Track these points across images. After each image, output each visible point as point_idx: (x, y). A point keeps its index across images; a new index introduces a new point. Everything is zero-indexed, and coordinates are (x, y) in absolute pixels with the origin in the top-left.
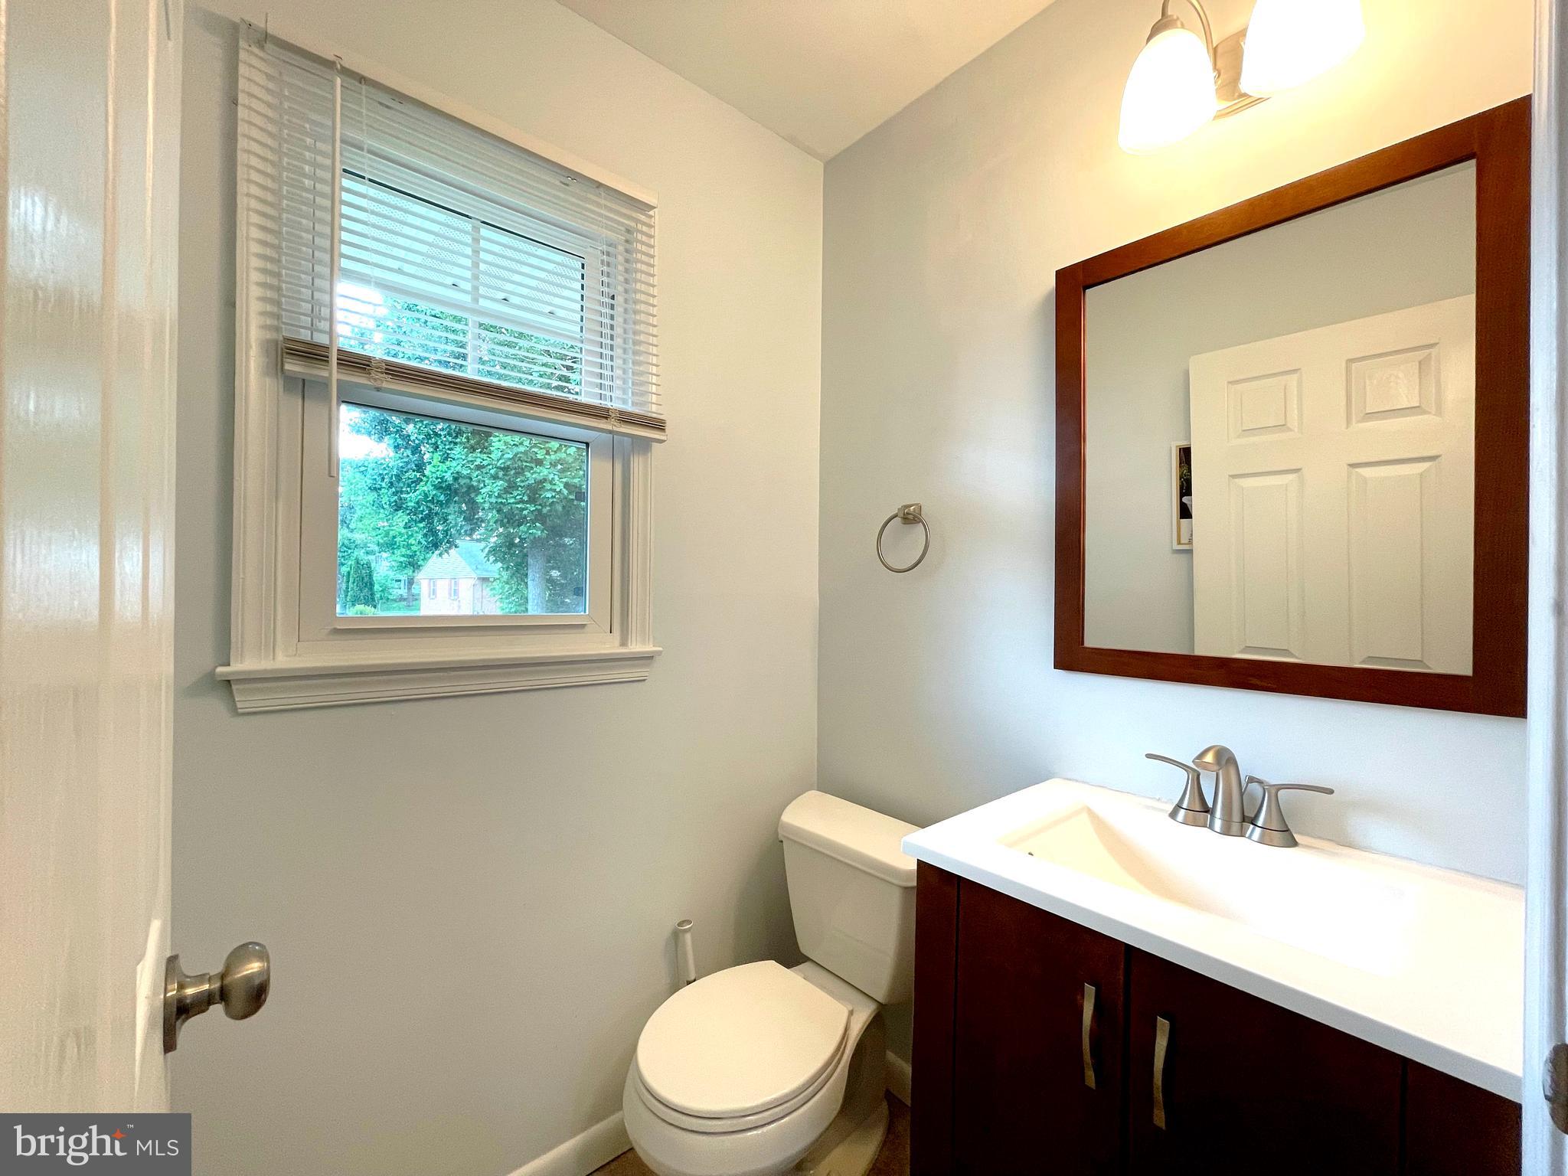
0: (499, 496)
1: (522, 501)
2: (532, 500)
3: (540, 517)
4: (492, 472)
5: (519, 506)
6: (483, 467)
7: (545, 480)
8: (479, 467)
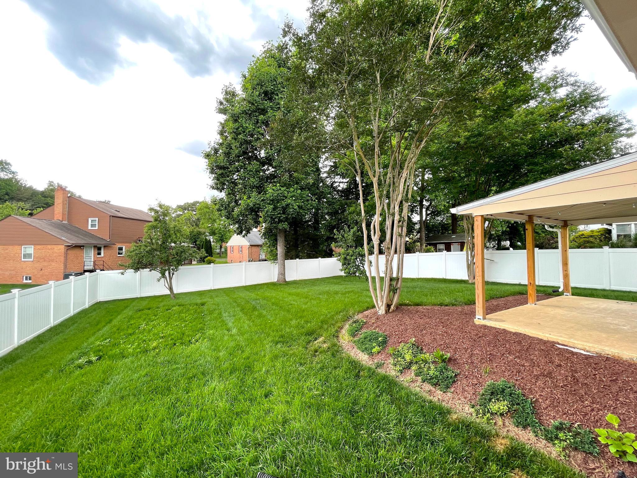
0: (272, 212)
1: (279, 213)
2: (284, 213)
3: (287, 219)
4: (268, 202)
5: (279, 215)
6: (265, 200)
7: (289, 204)
8: (263, 200)
